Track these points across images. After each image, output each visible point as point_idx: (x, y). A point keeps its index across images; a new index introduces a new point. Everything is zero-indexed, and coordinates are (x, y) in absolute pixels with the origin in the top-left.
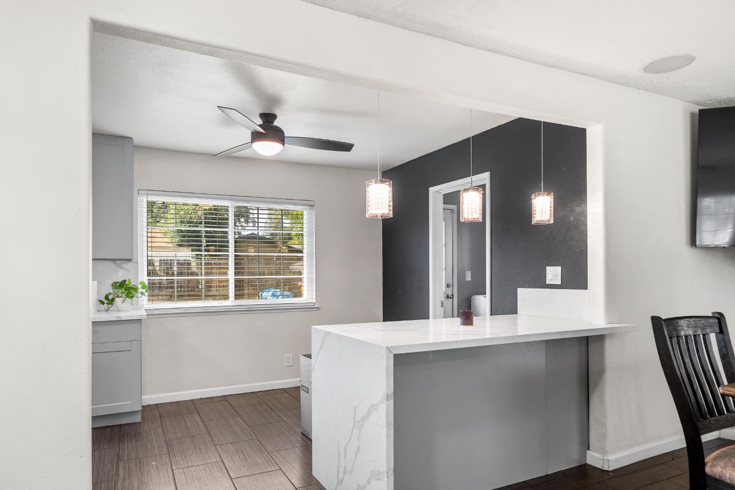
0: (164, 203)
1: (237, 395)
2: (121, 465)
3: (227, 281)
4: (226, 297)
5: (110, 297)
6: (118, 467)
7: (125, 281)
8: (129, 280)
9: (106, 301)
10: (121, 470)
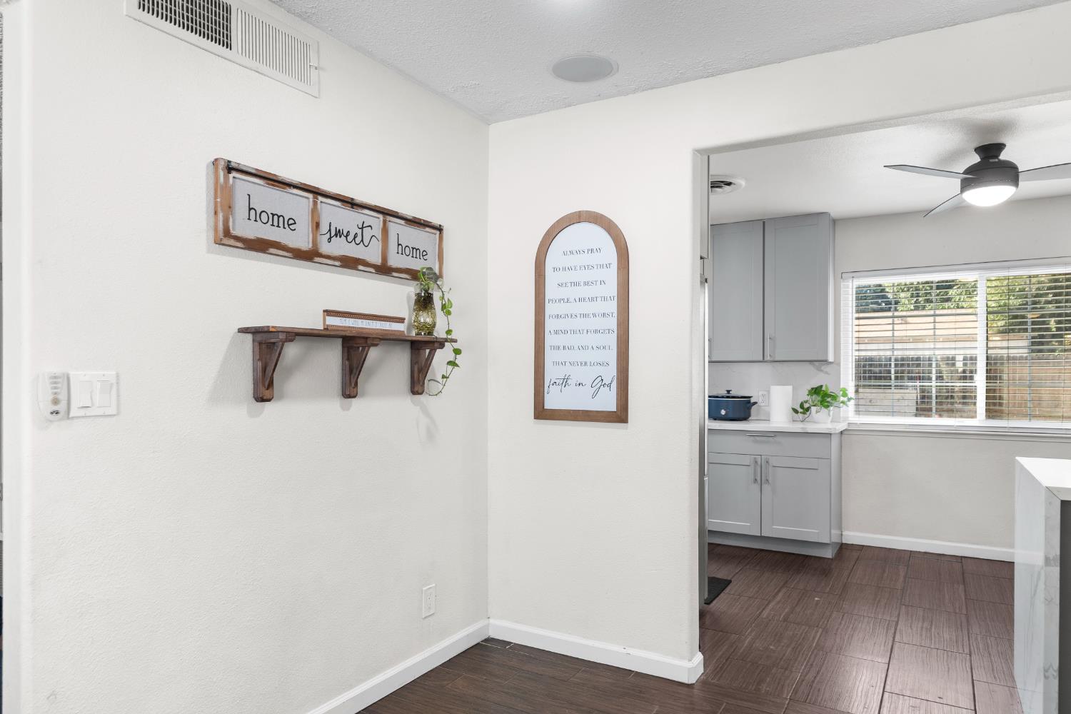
0: (880, 286)
1: (976, 560)
2: (784, 590)
3: (974, 390)
4: (973, 415)
5: (806, 406)
6: (779, 591)
7: (821, 386)
8: (826, 386)
9: (800, 410)
10: (780, 595)
